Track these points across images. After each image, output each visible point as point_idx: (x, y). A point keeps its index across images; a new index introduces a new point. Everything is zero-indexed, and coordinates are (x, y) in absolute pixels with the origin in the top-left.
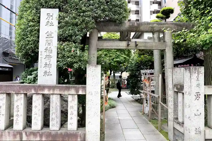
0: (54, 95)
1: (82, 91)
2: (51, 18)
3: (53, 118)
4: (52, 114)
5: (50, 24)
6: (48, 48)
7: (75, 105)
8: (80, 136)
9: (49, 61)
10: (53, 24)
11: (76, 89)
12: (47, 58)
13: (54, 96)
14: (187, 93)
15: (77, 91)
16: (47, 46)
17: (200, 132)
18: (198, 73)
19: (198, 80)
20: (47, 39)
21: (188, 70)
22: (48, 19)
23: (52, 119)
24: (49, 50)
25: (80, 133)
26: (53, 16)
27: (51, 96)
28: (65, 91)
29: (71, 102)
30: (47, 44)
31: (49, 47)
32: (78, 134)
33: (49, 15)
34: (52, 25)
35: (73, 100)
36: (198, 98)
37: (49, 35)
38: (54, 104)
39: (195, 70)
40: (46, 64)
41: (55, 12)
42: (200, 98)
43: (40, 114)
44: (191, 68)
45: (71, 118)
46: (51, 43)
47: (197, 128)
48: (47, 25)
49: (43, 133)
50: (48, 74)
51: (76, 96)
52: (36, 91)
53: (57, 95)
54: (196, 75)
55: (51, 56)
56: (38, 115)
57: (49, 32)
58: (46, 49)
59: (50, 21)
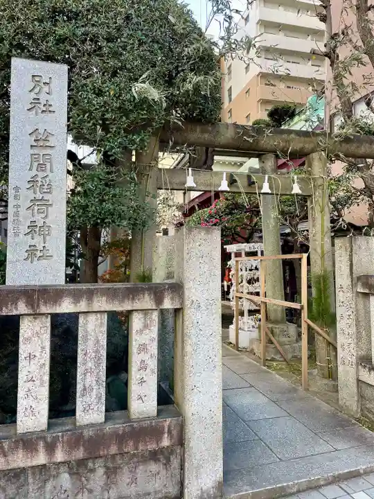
0: (90, 314)
1: (172, 299)
2: (46, 89)
3: (87, 386)
4: (85, 374)
5: (42, 106)
6: (39, 179)
7: (152, 340)
8: (170, 432)
9: (43, 215)
10: (51, 109)
11: (155, 294)
12: (36, 208)
13: (92, 318)
16: (34, 172)
20: (36, 151)
22: (37, 90)
23: (85, 389)
24: (40, 183)
25: (168, 423)
26: (51, 85)
27: (81, 320)
28: (123, 301)
29: (140, 332)
30: (36, 164)
31: (41, 174)
32: (163, 427)
33: (37, 79)
34: (48, 109)
35: (146, 326)
37: (40, 140)
38: (91, 343)
40: (33, 226)
41: (57, 74)
45: (142, 381)
46: (48, 164)
48: (34, 112)
49: (55, 439)
50: (39, 254)
51: (155, 316)
52: (33, 307)
53: (99, 315)
55: (50, 203)
56: (37, 383)
57: (41, 131)
58: (33, 181)
59: (43, 98)
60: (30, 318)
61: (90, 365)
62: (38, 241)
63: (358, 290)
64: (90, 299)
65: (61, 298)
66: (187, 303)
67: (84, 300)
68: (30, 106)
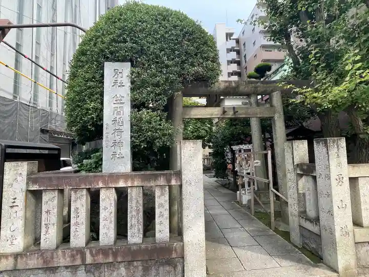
0: (134, 188)
1: (176, 179)
2: (120, 75)
3: (133, 224)
4: (132, 218)
5: (118, 84)
6: (117, 119)
8: (176, 250)
9: (119, 137)
10: (123, 84)
11: (166, 177)
12: (116, 133)
13: (134, 190)
14: (323, 176)
15: (169, 181)
16: (115, 116)
17: (347, 233)
18: (338, 147)
19: (338, 156)
20: (116, 105)
21: (323, 143)
22: (116, 77)
23: (131, 226)
24: (118, 121)
25: (175, 245)
26: (123, 73)
27: (129, 190)
28: (150, 181)
29: (159, 197)
30: (116, 112)
31: (118, 117)
32: (172, 247)
33: (116, 71)
34: (121, 85)
35: (162, 194)
36: (341, 183)
37: (118, 100)
38: (134, 202)
39: (334, 142)
40: (115, 142)
43: (113, 219)
44: (328, 140)
45: (161, 223)
46: (122, 112)
47: (343, 227)
48: (115, 87)
49: (117, 251)
50: (117, 156)
51: (167, 189)
52: (105, 185)
53: (138, 187)
54: (336, 150)
55: (122, 130)
56: (109, 221)
57: (118, 96)
58: (115, 120)
59: (119, 80)
60: (105, 189)
61: (134, 213)
62: (117, 150)
63: (298, 172)
64: (133, 180)
66: (184, 182)
68: (113, 84)
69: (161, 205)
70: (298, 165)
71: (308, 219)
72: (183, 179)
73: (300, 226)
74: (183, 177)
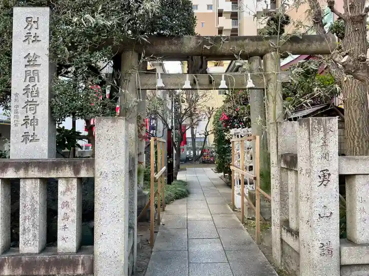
0: (28, 180)
1: (87, 170)
2: (35, 25)
3: (26, 227)
4: (25, 220)
5: (32, 38)
6: (30, 87)
7: (73, 199)
8: (83, 264)
9: (33, 112)
10: (38, 39)
11: (74, 166)
12: (29, 107)
13: (28, 182)
14: (304, 172)
15: (77, 171)
16: (28, 82)
17: (330, 252)
18: (325, 129)
19: (325, 144)
20: (29, 68)
21: (305, 125)
22: (29, 27)
23: (24, 230)
24: (31, 90)
25: (82, 258)
26: (39, 22)
27: (22, 183)
28: (50, 171)
29: (64, 193)
30: (28, 77)
31: (32, 84)
32: (79, 260)
33: (30, 20)
34: (36, 40)
35: (68, 189)
36: (325, 183)
37: (31, 61)
38: (28, 199)
39: (319, 123)
40: (26, 120)
41: (43, 15)
42: (329, 181)
44: (311, 122)
45: (65, 227)
46: (36, 78)
47: (325, 244)
48: (27, 42)
49: (4, 261)
50: (30, 138)
51: (75, 182)
53: (33, 180)
54: (322, 135)
55: (37, 103)
57: (32, 55)
58: (26, 88)
59: (33, 32)
61: (28, 213)
62: (30, 129)
63: (282, 166)
64: (26, 169)
65: (7, 167)
66: (97, 174)
67: (22, 169)
68: (25, 38)
69: (66, 204)
70: (282, 155)
71: (290, 231)
72: (96, 169)
73: (282, 240)
74: (97, 166)
